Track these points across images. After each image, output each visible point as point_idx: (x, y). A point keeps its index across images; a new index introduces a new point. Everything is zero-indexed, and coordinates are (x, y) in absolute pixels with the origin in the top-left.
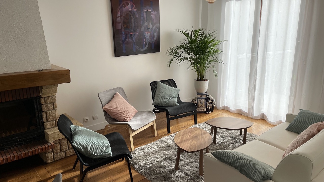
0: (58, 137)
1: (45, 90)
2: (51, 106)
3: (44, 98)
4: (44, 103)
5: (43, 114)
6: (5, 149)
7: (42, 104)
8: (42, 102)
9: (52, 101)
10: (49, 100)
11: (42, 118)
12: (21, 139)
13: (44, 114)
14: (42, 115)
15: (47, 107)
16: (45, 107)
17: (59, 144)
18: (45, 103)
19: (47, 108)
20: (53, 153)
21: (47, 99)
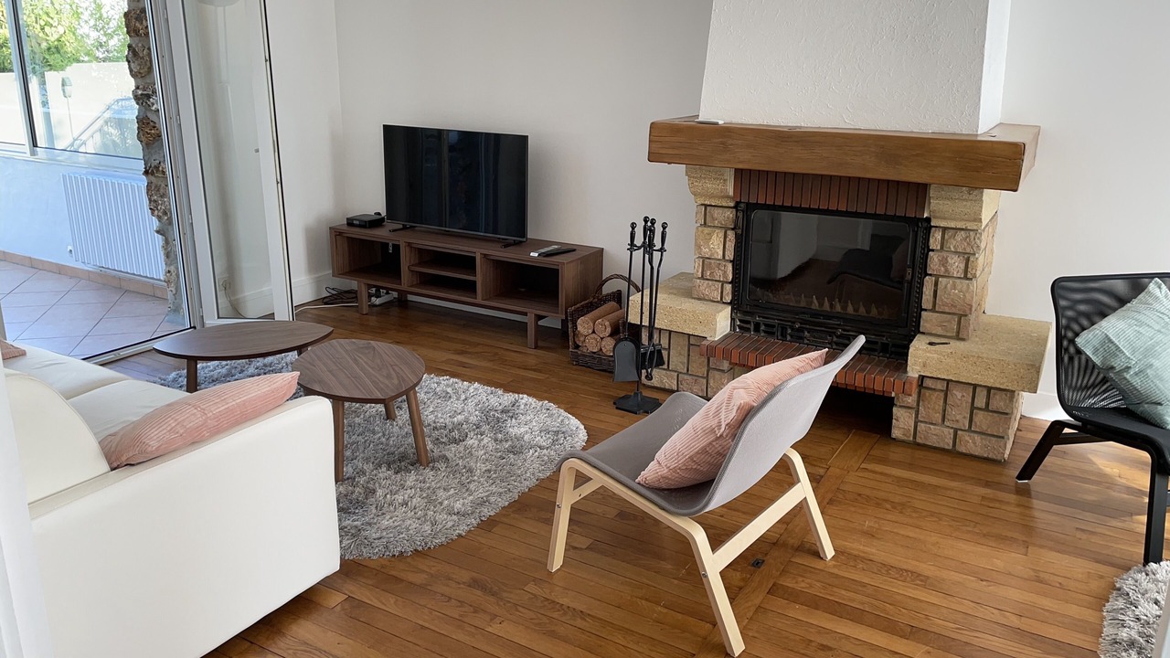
0: (939, 370)
1: (941, 202)
2: (956, 264)
3: (945, 229)
4: (939, 248)
5: (925, 282)
6: (806, 341)
7: (933, 250)
8: (931, 241)
9: (965, 249)
10: (954, 243)
11: (921, 293)
12: (848, 331)
13: (929, 282)
14: (922, 284)
15: (944, 262)
16: (936, 260)
17: (942, 395)
18: (942, 248)
19: (943, 265)
20: (917, 417)
21: (950, 238)
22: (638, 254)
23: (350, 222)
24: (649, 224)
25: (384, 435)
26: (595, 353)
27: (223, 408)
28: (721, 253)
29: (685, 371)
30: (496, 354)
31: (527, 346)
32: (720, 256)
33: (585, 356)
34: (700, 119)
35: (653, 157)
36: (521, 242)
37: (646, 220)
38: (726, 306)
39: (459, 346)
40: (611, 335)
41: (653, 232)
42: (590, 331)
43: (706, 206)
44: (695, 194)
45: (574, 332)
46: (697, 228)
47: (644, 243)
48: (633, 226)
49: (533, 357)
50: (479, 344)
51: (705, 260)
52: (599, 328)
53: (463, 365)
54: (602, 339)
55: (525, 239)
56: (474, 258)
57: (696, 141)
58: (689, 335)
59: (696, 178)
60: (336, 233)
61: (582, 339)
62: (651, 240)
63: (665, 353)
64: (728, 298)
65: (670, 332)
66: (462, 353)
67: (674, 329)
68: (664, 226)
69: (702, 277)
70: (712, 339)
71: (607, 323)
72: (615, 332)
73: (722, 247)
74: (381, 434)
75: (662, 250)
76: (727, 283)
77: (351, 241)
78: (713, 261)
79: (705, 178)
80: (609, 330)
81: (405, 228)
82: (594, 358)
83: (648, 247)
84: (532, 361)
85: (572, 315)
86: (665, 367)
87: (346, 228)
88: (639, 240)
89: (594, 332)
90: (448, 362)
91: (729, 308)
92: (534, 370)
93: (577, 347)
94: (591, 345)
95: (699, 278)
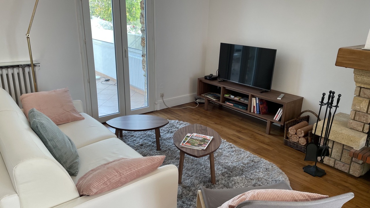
22: (324, 107)
23: (206, 78)
24: (332, 94)
25: (205, 167)
26: (295, 142)
27: (129, 173)
28: (366, 110)
29: (339, 159)
30: (252, 135)
31: (266, 133)
32: (365, 111)
33: (290, 143)
34: (366, 48)
35: (338, 64)
36: (268, 91)
37: (330, 92)
38: (365, 134)
39: (238, 129)
40: (304, 137)
41: (333, 98)
42: (294, 133)
43: (361, 88)
44: (356, 82)
45: (287, 132)
46: (355, 97)
47: (328, 102)
48: (324, 94)
49: (268, 138)
50: (246, 129)
51: (356, 112)
52: (299, 133)
53: (239, 138)
54: (300, 137)
55: (270, 91)
56: (249, 95)
57: (363, 59)
58: (344, 145)
59: (358, 75)
60: (200, 81)
61: (290, 135)
62: (332, 101)
63: (330, 150)
64: (366, 131)
65: (334, 142)
66: (239, 132)
67: (337, 141)
68: (340, 96)
69: (354, 119)
70: (356, 149)
71: (303, 132)
72: (306, 136)
73: (367, 107)
74: (203, 166)
75: (337, 106)
76: (367, 124)
77: (205, 84)
78: (360, 113)
79: (363, 75)
80: (303, 134)
81: (224, 81)
82: (294, 144)
83: (330, 104)
84: (267, 140)
85: (287, 125)
86: (329, 156)
87: (204, 79)
88: (326, 101)
89: (296, 134)
90: (234, 135)
91: (366, 136)
92: (268, 145)
93: (287, 138)
94: (294, 139)
95: (352, 119)
